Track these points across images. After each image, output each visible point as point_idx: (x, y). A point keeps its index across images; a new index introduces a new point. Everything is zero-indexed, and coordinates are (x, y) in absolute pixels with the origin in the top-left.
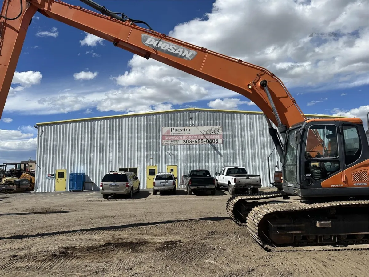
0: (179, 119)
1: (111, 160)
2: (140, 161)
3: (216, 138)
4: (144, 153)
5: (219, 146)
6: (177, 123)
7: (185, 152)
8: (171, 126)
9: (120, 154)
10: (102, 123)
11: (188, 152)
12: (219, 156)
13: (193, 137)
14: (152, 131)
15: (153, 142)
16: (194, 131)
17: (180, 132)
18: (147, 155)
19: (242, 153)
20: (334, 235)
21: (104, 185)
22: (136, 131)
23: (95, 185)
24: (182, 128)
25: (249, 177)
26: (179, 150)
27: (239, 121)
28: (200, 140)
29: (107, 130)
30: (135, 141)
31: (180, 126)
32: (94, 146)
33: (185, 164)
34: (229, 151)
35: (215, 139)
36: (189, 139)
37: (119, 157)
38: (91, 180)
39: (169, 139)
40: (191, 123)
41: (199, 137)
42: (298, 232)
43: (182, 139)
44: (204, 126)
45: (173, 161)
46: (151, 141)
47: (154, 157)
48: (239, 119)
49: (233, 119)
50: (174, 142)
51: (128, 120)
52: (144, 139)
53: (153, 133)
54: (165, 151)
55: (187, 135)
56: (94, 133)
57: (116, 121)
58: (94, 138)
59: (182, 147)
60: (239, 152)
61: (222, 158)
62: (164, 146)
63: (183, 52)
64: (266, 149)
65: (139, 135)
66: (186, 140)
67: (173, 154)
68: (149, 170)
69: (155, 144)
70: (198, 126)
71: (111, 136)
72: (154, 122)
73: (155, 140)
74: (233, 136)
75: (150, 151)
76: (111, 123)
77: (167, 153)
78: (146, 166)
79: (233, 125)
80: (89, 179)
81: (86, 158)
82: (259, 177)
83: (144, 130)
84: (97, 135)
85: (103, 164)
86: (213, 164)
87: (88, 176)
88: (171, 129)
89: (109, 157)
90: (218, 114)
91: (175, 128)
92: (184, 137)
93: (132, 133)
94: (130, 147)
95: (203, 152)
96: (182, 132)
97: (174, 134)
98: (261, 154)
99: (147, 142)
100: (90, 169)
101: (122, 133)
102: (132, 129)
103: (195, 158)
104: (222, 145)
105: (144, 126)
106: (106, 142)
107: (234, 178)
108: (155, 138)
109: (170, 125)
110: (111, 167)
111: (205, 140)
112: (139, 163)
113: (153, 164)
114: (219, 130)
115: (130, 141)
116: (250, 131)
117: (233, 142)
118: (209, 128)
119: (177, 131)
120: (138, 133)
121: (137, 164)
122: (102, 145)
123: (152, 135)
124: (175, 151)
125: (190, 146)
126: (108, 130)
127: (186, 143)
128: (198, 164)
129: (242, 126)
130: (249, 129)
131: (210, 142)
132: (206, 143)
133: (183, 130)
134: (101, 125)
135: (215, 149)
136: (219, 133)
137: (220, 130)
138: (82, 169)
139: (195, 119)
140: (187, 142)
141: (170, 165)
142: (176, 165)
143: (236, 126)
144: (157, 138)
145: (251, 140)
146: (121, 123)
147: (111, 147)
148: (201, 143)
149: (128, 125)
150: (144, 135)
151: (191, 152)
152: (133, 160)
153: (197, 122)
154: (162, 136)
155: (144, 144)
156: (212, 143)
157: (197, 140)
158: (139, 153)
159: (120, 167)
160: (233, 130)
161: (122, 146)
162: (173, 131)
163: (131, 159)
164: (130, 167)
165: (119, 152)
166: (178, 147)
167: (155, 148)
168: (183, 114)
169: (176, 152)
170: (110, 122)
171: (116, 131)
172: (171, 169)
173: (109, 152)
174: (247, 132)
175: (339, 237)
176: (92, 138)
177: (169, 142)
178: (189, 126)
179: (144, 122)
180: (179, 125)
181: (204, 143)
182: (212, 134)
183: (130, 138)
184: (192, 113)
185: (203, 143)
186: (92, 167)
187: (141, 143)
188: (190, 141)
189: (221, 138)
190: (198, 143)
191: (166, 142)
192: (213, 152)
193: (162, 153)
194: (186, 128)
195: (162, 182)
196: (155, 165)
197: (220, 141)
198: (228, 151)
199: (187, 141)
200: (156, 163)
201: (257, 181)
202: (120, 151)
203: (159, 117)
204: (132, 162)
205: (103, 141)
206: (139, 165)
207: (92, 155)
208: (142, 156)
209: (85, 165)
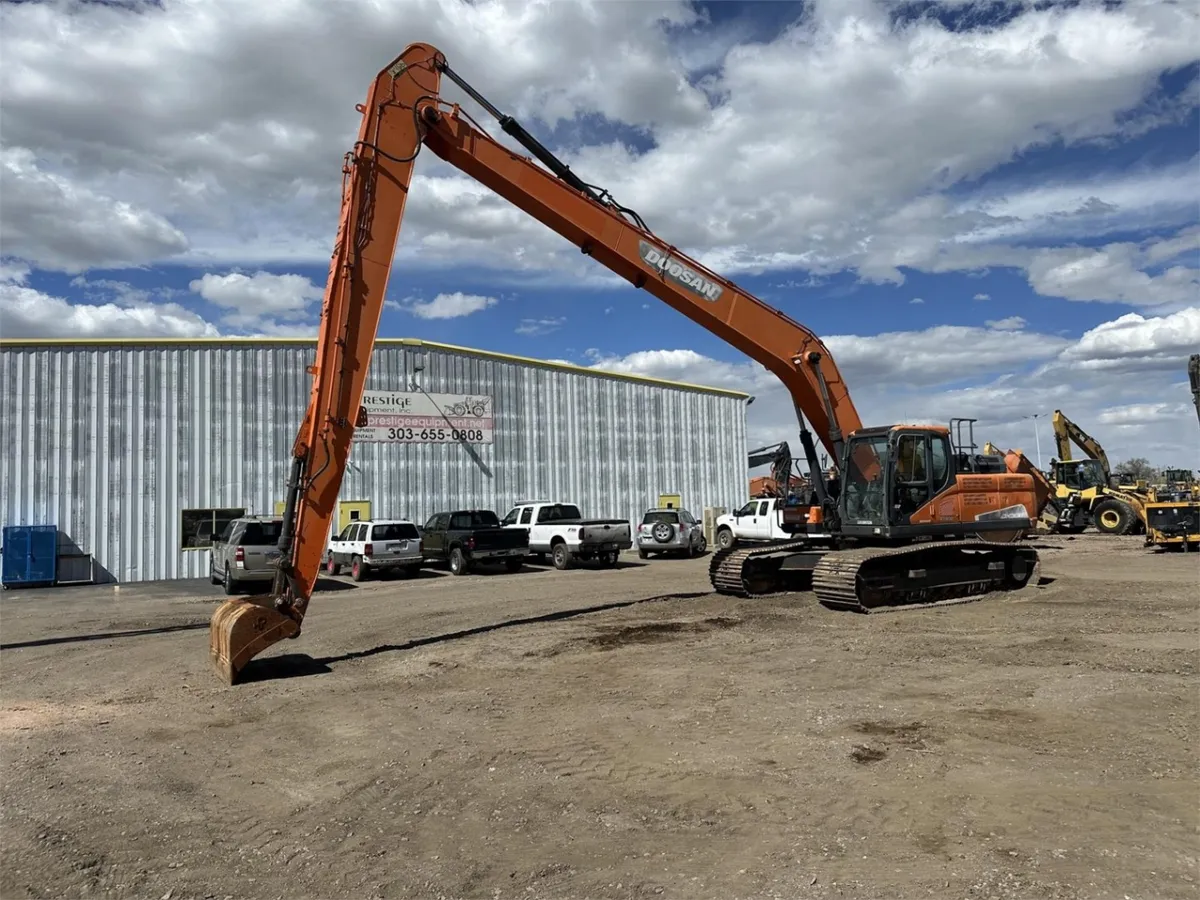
0: (375, 366)
1: (151, 483)
2: (255, 488)
3: (477, 428)
4: (266, 463)
5: (484, 450)
6: (371, 380)
7: (394, 464)
9: (185, 464)
10: (118, 361)
11: (402, 464)
12: (484, 477)
13: (415, 422)
14: (291, 397)
16: (419, 404)
17: (378, 403)
18: (276, 470)
19: (540, 468)
20: (923, 588)
22: (239, 394)
23: (97, 565)
24: (385, 394)
25: (610, 525)
26: (376, 456)
27: (534, 386)
28: (436, 432)
29: (134, 385)
30: (235, 427)
31: (380, 389)
32: (87, 437)
33: (394, 498)
34: (509, 464)
35: (475, 431)
36: (405, 426)
37: (180, 476)
38: (81, 548)
40: (410, 381)
41: (434, 423)
42: (889, 587)
43: (387, 426)
44: (447, 392)
45: (358, 487)
48: (533, 381)
49: (519, 378)
50: (362, 433)
51: (213, 357)
52: (265, 421)
53: (296, 403)
55: (399, 414)
56: (89, 393)
57: (169, 359)
58: (88, 408)
59: (385, 450)
60: (531, 465)
61: (493, 480)
63: (703, 286)
64: (591, 459)
65: (250, 407)
66: (396, 429)
67: (358, 470)
70: (431, 391)
71: (152, 403)
72: (300, 371)
74: (519, 425)
75: (286, 456)
76: (152, 362)
78: (274, 503)
79: (518, 393)
80: (71, 544)
81: (56, 475)
82: (627, 525)
83: (265, 393)
84: (99, 399)
85: (123, 495)
86: (469, 496)
87: (69, 535)
89: (145, 475)
90: (483, 362)
92: (391, 421)
93: (224, 399)
94: (218, 444)
95: (444, 464)
96: (385, 406)
98: (581, 472)
99: (276, 431)
100: (74, 512)
101: (192, 399)
102: (224, 385)
103: (420, 481)
104: (491, 447)
105: (265, 380)
106: (135, 423)
107: (579, 527)
111: (450, 431)
112: (249, 493)
114: (486, 407)
115: (218, 425)
116: (559, 414)
117: (520, 441)
118: (460, 399)
119: (371, 401)
120: (244, 400)
121: (244, 496)
122: (117, 434)
123: (291, 409)
124: (363, 460)
125: (407, 448)
126: (141, 386)
127: (396, 438)
128: (428, 497)
129: (541, 400)
130: (555, 410)
131: (460, 437)
132: (450, 439)
133: (388, 399)
134: (112, 367)
135: (475, 457)
136: (484, 416)
137: (488, 407)
138: (43, 513)
139: (423, 373)
140: (401, 435)
141: (349, 499)
142: (367, 499)
143: (527, 397)
145: (560, 437)
146: (186, 365)
147: (150, 441)
148: (437, 439)
149: (213, 372)
150: (265, 406)
151: (411, 463)
152: (229, 486)
153: (426, 381)
155: (265, 436)
156: (468, 440)
157: (428, 431)
158: (250, 464)
159: (186, 507)
160: (519, 410)
161: (191, 439)
163: (224, 482)
164: (218, 506)
165: (180, 458)
166: (373, 447)
168: (388, 355)
169: (367, 464)
170: (147, 358)
171: (169, 389)
172: (352, 513)
173: (146, 458)
174: (551, 417)
176: (81, 409)
178: (406, 390)
179: (265, 367)
180: (375, 386)
181: (446, 438)
182: (466, 415)
183: (217, 416)
184: (415, 353)
185: (444, 440)
186: (80, 505)
187: (255, 433)
188: (407, 434)
189: (489, 429)
190: (428, 439)
192: (468, 464)
194: (398, 395)
197: (487, 435)
198: (507, 464)
199: (401, 432)
201: (625, 534)
202: (185, 452)
204: (225, 489)
205: (124, 419)
206: (249, 501)
207: (81, 464)
208: (260, 471)
209: (56, 498)
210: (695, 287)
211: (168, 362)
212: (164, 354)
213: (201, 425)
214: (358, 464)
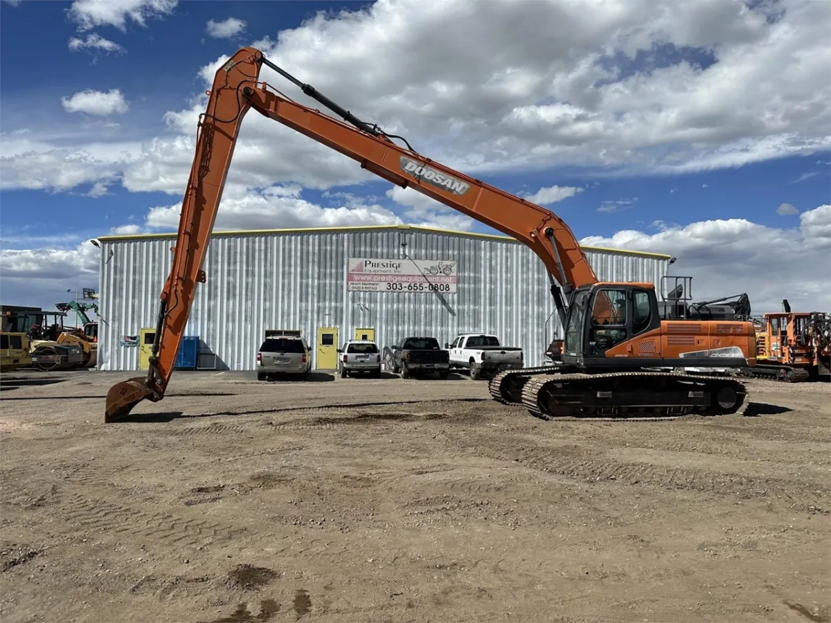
0: (380, 243)
1: (249, 314)
2: (306, 319)
3: (445, 282)
4: (312, 304)
5: (450, 298)
6: (377, 252)
7: (390, 306)
8: (365, 257)
9: (268, 304)
11: (395, 306)
12: (450, 316)
13: (404, 279)
14: (328, 264)
15: (331, 284)
16: (407, 267)
17: (381, 267)
18: (319, 308)
19: (490, 311)
20: (614, 406)
21: (264, 357)
22: (299, 262)
23: (219, 359)
24: (386, 261)
25: (506, 351)
26: (379, 300)
27: (488, 254)
28: (418, 285)
29: (241, 258)
30: (295, 282)
31: (382, 257)
32: (216, 288)
33: (389, 328)
34: (468, 307)
35: (445, 285)
36: (398, 282)
37: (265, 311)
38: (211, 350)
39: (360, 280)
40: (402, 253)
41: (416, 279)
42: (578, 402)
43: (386, 281)
44: (426, 259)
45: (367, 320)
46: (328, 281)
47: (333, 312)
48: (488, 249)
49: (477, 249)
50: (370, 286)
51: (284, 240)
52: (313, 278)
53: (331, 268)
54: (353, 302)
55: (393, 273)
56: (217, 262)
57: (260, 242)
58: (216, 271)
59: (384, 296)
60: (484, 308)
61: (456, 318)
62: (350, 293)
63: (452, 184)
64: (530, 305)
65: (305, 270)
66: (392, 284)
67: (367, 309)
68: (323, 335)
69: (333, 288)
70: (416, 258)
71: (250, 268)
72: (334, 248)
73: (333, 282)
74: (476, 280)
75: (325, 300)
76: (250, 244)
77: (356, 306)
78: (317, 328)
79: (477, 259)
80: (206, 347)
81: (200, 308)
82: (520, 351)
83: (313, 262)
84: (222, 266)
85: (234, 321)
86: (439, 328)
87: (206, 342)
88: (366, 261)
89: (246, 310)
90: (451, 238)
91: (373, 261)
92: (389, 279)
93: (290, 266)
94: (286, 292)
95: (423, 306)
96: (385, 269)
97: (370, 271)
98: (522, 313)
99: (319, 284)
100: (208, 330)
101: (272, 264)
102: (290, 257)
103: (406, 317)
104: (456, 296)
105: (314, 253)
106: (241, 280)
107: (482, 351)
108: (334, 275)
109: (363, 255)
110: (249, 326)
111: (427, 285)
112: (303, 321)
113: (330, 325)
114: (453, 268)
115: (286, 281)
116: (507, 273)
117: (477, 292)
118: (435, 263)
120: (302, 267)
121: (300, 323)
122: (231, 286)
123: (328, 271)
124: (371, 303)
125: (398, 296)
126: (244, 257)
127: (392, 289)
128: (411, 328)
129: (493, 263)
130: (504, 270)
131: (434, 288)
132: (427, 290)
133: (387, 264)
134: (229, 247)
135: (444, 302)
136: (451, 274)
137: (454, 268)
138: (193, 329)
139: (410, 247)
140: (395, 287)
141: (361, 327)
142: (372, 327)
143: (483, 262)
144: (339, 276)
145: (506, 289)
146: (269, 245)
147: (249, 290)
148: (418, 290)
149: (284, 249)
150: (313, 269)
151: (400, 306)
152: (292, 317)
153: (412, 252)
154: (348, 274)
155: (313, 287)
156: (439, 290)
157: (412, 285)
158: (304, 304)
159: (267, 329)
160: (476, 269)
161: (271, 289)
162: (369, 266)
163: (289, 315)
164: (286, 329)
165: (265, 300)
166: (377, 295)
167: (333, 296)
168: (388, 235)
169: (373, 305)
170: (248, 241)
171: (260, 259)
172: (363, 336)
173: (246, 300)
174: (501, 275)
175: (620, 409)
176: (213, 271)
177: (361, 286)
178: (399, 258)
179: (314, 245)
180: (380, 256)
181: (425, 290)
182: (439, 274)
183: (286, 276)
184: (406, 233)
185: (423, 291)
186: (212, 326)
187: (307, 286)
188: (398, 286)
189: (454, 283)
190: (413, 290)
191: (356, 286)
192: (439, 306)
193: (347, 305)
194: (394, 261)
195: (360, 357)
196: (333, 326)
197: (453, 288)
198: (466, 307)
199: (395, 285)
200: (336, 323)
201: (518, 358)
202: (268, 297)
203: (343, 238)
204: (290, 319)
205: (235, 277)
206: (303, 326)
207: (212, 303)
208: (310, 309)
209: (199, 321)
210: (445, 186)
211: (259, 243)
212: (257, 239)
213: (277, 281)
214: (367, 306)
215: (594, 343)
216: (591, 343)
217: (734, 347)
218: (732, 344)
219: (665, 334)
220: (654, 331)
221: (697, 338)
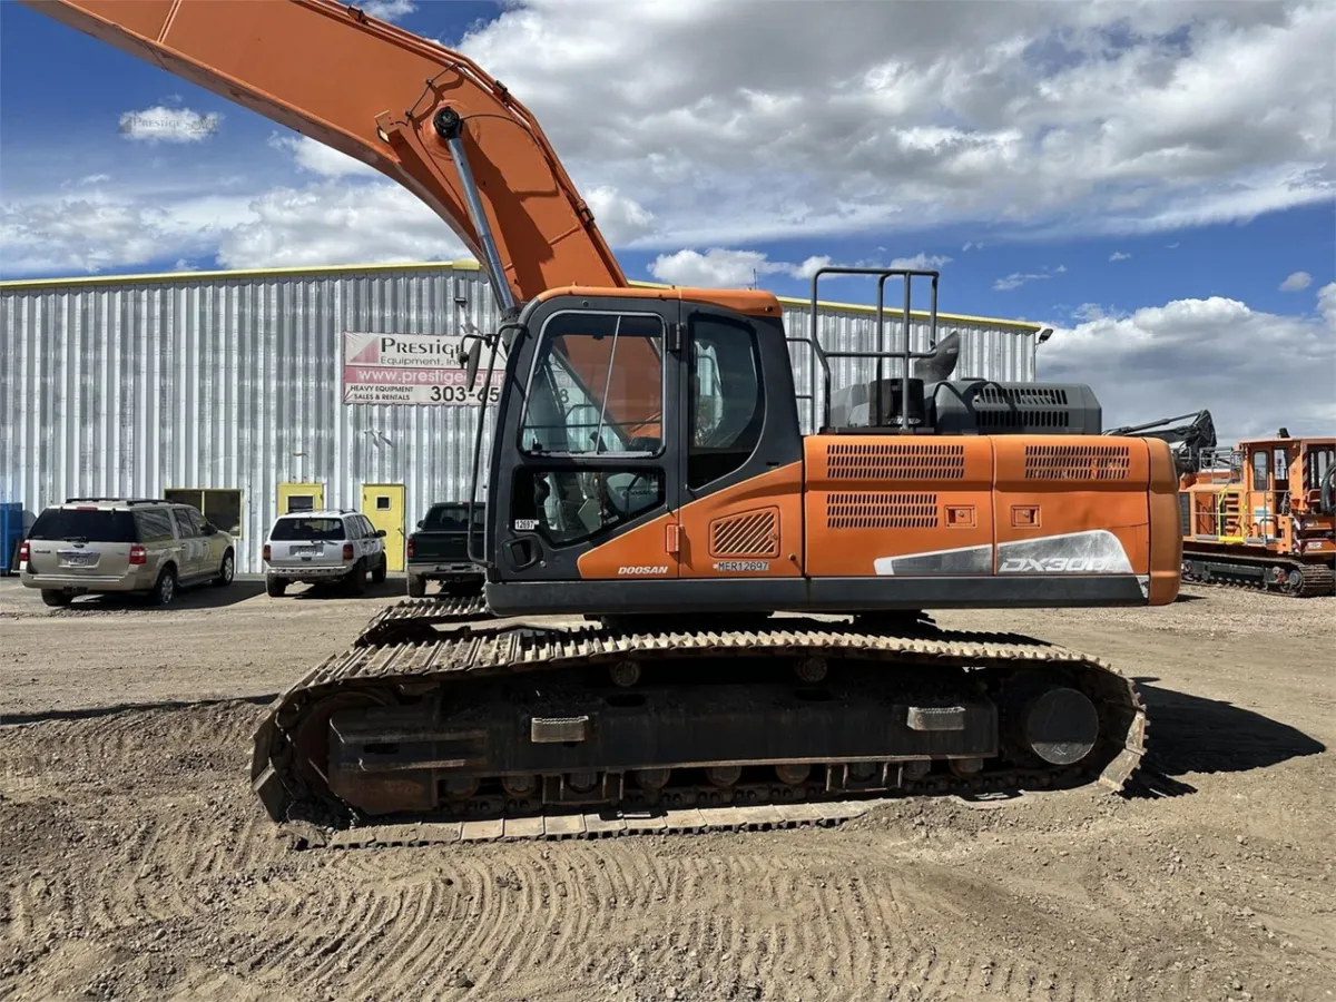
0: (414, 301)
1: (129, 455)
2: (253, 464)
4: (267, 431)
6: (408, 320)
7: (438, 436)
8: (383, 331)
9: (169, 432)
10: (91, 305)
11: (450, 436)
14: (300, 345)
15: (306, 391)
17: (418, 355)
18: (280, 441)
21: (37, 552)
22: (235, 342)
24: (427, 340)
26: (413, 423)
29: (113, 335)
30: (229, 385)
31: (420, 331)
32: (57, 399)
33: (438, 482)
36: (454, 384)
37: (162, 446)
39: (371, 380)
40: (463, 321)
42: (451, 764)
43: (429, 383)
45: (388, 466)
46: (299, 384)
47: (311, 450)
50: (394, 393)
51: (203, 296)
52: (267, 378)
53: (306, 353)
54: (357, 426)
55: (444, 365)
56: (58, 344)
57: (151, 300)
58: (58, 363)
59: (426, 415)
62: (350, 408)
65: (248, 360)
66: (442, 388)
67: (388, 442)
68: (290, 498)
69: (312, 398)
71: (130, 357)
72: (312, 310)
73: (312, 384)
75: (293, 423)
76: (131, 305)
77: (362, 436)
78: (277, 484)
81: (23, 443)
83: (267, 341)
84: (69, 352)
88: (384, 340)
89: (122, 446)
91: (399, 338)
92: (435, 377)
93: (216, 350)
94: (208, 407)
96: (427, 356)
97: (394, 361)
99: (280, 390)
100: (42, 488)
101: (176, 350)
105: (267, 324)
106: (109, 382)
108: (312, 372)
109: (376, 325)
110: (130, 482)
112: (246, 469)
113: (305, 477)
115: (209, 383)
119: (407, 349)
120: (241, 353)
121: (240, 473)
122: (90, 395)
123: (300, 361)
124: (396, 429)
125: (457, 413)
126: (118, 333)
127: (442, 400)
133: (431, 346)
134: (85, 313)
138: (9, 488)
139: (481, 309)
140: (449, 397)
141: (376, 482)
142: (400, 482)
144: (324, 372)
146: (170, 308)
147: (128, 403)
149: (203, 315)
150: (267, 358)
151: (462, 435)
152: (221, 460)
153: (487, 320)
154: (344, 366)
155: (267, 396)
158: (247, 433)
159: (169, 487)
161: (176, 401)
162: (391, 352)
163: (215, 455)
164: (208, 487)
165: (163, 424)
166: (409, 412)
167: (312, 415)
168: (432, 285)
169: (400, 434)
170: (124, 300)
171: (150, 338)
172: (379, 499)
173: (123, 425)
176: (51, 364)
177: (374, 393)
178: (456, 333)
179: (268, 305)
180: (414, 328)
183: (209, 372)
184: (471, 281)
186: (49, 481)
187: (254, 393)
188: (457, 394)
191: (359, 393)
193: (343, 434)
194: (444, 339)
195: (301, 548)
196: (312, 479)
199: (449, 391)
200: (318, 473)
202: (169, 417)
203: (332, 290)
204: (218, 463)
205: (97, 377)
206: (246, 481)
207: (50, 431)
208: (260, 442)
209: (23, 471)
211: (149, 303)
212: (144, 294)
213: (188, 383)
214: (388, 436)
215: (533, 524)
216: (519, 524)
217: (1093, 533)
218: (1084, 523)
219: (819, 485)
220: (777, 474)
221: (946, 498)
